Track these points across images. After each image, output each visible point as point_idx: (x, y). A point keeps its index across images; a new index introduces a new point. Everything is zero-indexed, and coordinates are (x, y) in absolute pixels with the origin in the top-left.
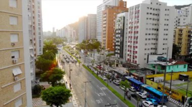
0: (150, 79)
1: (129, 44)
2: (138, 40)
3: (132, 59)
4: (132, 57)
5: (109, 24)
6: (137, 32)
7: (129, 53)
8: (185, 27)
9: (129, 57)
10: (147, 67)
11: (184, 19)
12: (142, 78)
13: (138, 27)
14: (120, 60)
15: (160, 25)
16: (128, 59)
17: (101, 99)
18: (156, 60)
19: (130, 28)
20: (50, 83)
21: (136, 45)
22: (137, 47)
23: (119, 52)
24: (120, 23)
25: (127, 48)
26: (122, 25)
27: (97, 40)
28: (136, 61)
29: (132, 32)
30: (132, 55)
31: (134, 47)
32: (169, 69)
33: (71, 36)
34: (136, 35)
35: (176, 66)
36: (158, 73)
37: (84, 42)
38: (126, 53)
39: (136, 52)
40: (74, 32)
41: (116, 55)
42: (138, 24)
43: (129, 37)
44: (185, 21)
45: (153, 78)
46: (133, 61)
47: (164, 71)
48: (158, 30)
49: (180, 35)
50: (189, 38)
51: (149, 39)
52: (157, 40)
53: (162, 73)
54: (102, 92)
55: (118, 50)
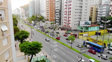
0: (81, 35)
1: (65, 16)
2: (71, 13)
3: (67, 25)
4: (67, 24)
5: (50, 4)
6: (71, 8)
7: (65, 21)
8: (94, 6)
9: (65, 24)
10: (77, 29)
11: (93, 2)
12: (76, 35)
13: (71, 5)
14: (59, 26)
15: (83, 4)
16: (64, 25)
17: (56, 49)
18: (84, 24)
19: (65, 5)
20: (20, 41)
21: (69, 16)
22: (70, 17)
23: (58, 21)
24: (58, 3)
25: (64, 18)
26: (60, 4)
27: (41, 15)
28: (70, 26)
29: (67, 8)
30: (67, 22)
31: (68, 17)
32: (90, 29)
33: (22, 13)
34: (70, 10)
35: (94, 27)
36: (85, 32)
37: (33, 16)
38: (63, 21)
39: (70, 21)
40: (24, 11)
41: (56, 23)
42: (71, 3)
43: (65, 11)
44: (93, 3)
45: (82, 35)
46: (68, 26)
47: (87, 30)
48: (81, 7)
49: (92, 11)
50: (96, 13)
51: (77, 12)
52: (81, 13)
53: (87, 31)
54: (55, 45)
55: (58, 20)
